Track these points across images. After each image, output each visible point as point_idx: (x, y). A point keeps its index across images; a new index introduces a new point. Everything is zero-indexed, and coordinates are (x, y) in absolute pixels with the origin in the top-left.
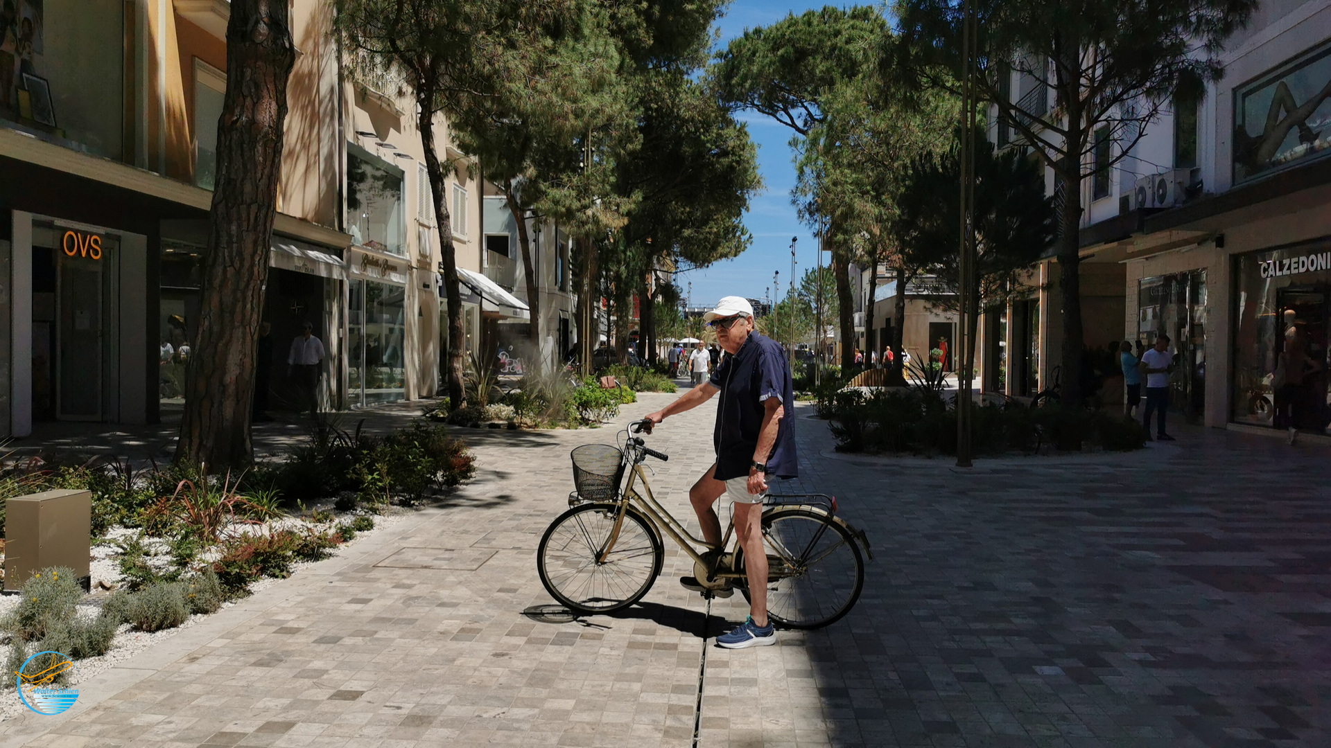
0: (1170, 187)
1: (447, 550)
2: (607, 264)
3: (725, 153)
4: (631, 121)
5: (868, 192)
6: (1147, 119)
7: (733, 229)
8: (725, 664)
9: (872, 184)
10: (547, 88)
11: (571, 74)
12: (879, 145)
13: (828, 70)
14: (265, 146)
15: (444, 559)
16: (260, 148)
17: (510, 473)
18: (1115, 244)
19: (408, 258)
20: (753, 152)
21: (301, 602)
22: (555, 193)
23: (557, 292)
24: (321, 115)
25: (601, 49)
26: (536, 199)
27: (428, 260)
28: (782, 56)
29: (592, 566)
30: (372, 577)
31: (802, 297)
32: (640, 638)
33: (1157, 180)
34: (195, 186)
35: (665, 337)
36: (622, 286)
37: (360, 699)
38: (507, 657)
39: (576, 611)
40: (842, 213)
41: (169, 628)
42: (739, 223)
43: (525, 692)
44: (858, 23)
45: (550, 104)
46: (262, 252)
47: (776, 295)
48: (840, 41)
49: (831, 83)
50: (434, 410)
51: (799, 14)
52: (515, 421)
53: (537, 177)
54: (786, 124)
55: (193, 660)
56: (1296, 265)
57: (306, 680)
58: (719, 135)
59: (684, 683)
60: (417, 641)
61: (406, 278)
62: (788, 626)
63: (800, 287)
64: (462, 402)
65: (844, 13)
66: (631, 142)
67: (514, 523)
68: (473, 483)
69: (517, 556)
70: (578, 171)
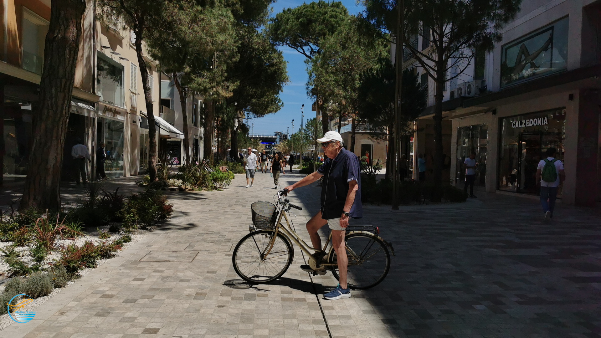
0: (473, 88)
1: (173, 252)
2: (218, 114)
3: (272, 65)
4: (234, 48)
5: (341, 85)
6: (471, 57)
7: (275, 100)
8: (332, 308)
9: (342, 81)
10: (199, 30)
11: (211, 24)
12: (345, 64)
13: (322, 30)
14: (70, 50)
15: (174, 257)
16: (67, 51)
17: (191, 213)
18: (448, 112)
19: (126, 108)
20: (285, 65)
21: (108, 281)
22: (199, 80)
23: (193, 126)
24: (84, 37)
25: (225, 13)
26: (189, 83)
27: (135, 110)
28: (301, 22)
29: (259, 260)
30: (141, 266)
31: (305, 132)
32: (286, 295)
33: (467, 85)
34: (22, 68)
35: (241, 148)
36: (225, 124)
37: (158, 333)
38: (225, 308)
39: (250, 282)
40: (329, 94)
41: (43, 296)
42: (278, 97)
43: (242, 326)
44: (335, 9)
45: (200, 38)
46: (67, 103)
47: (293, 130)
48: (327, 16)
49: (324, 35)
50: (141, 181)
51: (308, 3)
52: (182, 187)
53: (190, 72)
54: (301, 53)
55: (62, 313)
56: (528, 123)
57: (127, 323)
58: (270, 57)
59: (317, 319)
60: (176, 300)
61: (124, 118)
62: (353, 288)
63: (305, 127)
64: (156, 178)
65: (328, 4)
66: (234, 58)
67: (201, 238)
68: (173, 218)
69: (209, 254)
70: (210, 70)
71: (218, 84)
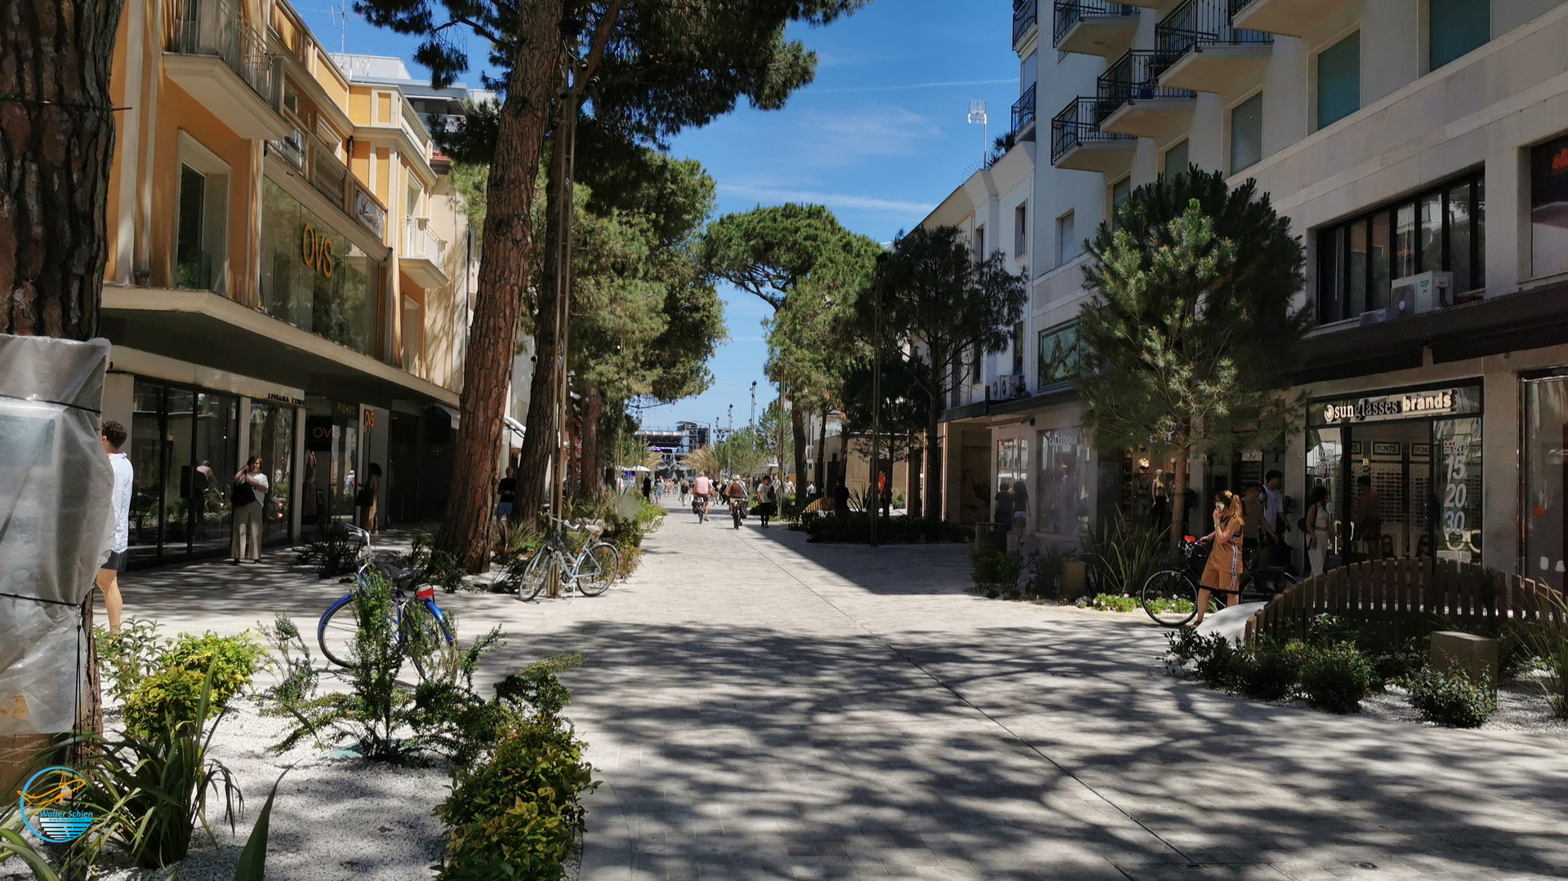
0: (1008, 387)
3: (696, 309)
5: (821, 367)
7: (698, 371)
9: (825, 361)
31: (759, 433)
33: (1003, 380)
40: (802, 380)
44: (814, 221)
48: (799, 237)
54: (753, 292)
58: (692, 293)
65: (802, 209)
70: (617, 352)
71: (629, 372)
